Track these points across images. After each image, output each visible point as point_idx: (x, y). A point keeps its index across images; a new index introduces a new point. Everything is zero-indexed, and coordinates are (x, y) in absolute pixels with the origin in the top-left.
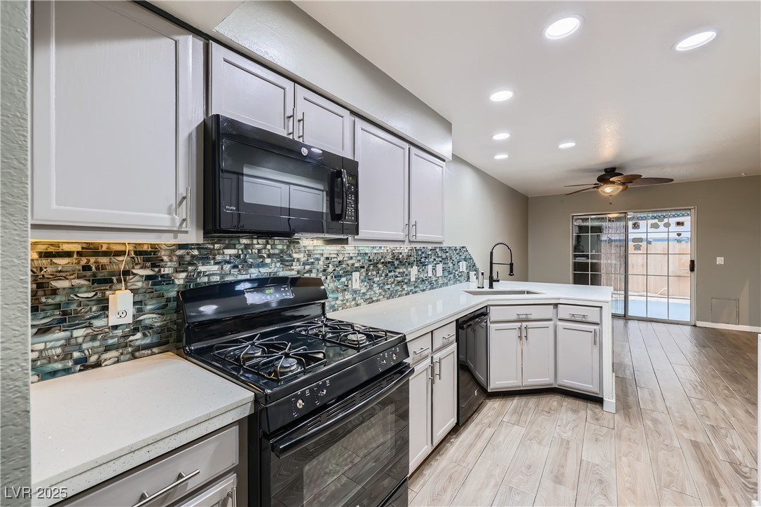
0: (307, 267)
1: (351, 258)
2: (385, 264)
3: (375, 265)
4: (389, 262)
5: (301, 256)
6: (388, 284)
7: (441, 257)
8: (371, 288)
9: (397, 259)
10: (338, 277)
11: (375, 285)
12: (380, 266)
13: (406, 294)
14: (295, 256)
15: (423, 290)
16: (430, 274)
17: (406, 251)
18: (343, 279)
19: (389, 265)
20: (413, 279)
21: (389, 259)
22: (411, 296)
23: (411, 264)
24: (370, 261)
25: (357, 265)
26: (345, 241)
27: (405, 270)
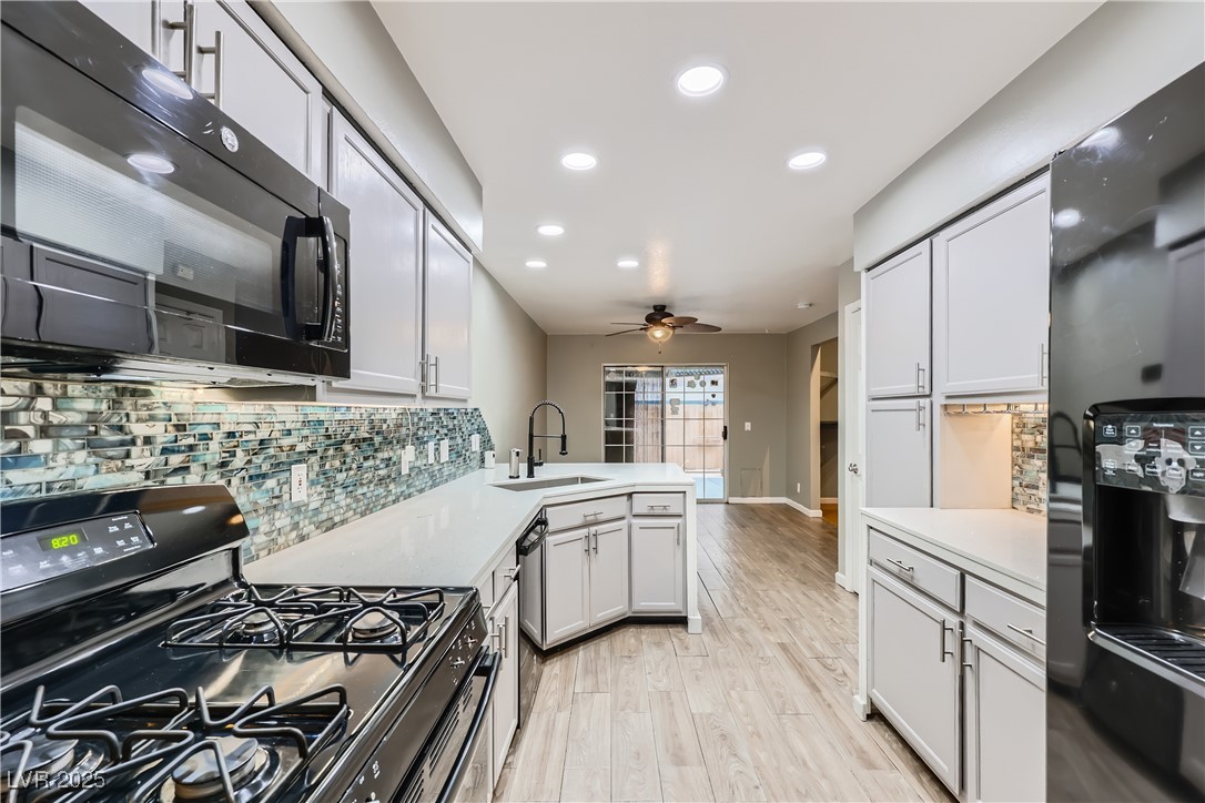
0: (176, 460)
1: (289, 433)
2: (357, 443)
3: (338, 446)
4: (364, 440)
5: (157, 430)
6: (362, 484)
7: (447, 426)
8: (330, 496)
9: (378, 433)
10: (258, 478)
11: (338, 490)
12: (347, 447)
13: (394, 502)
14: (140, 430)
15: (421, 491)
16: (431, 460)
17: (394, 416)
18: (271, 483)
19: (364, 446)
20: (405, 471)
21: (364, 432)
22: (402, 503)
23: (402, 443)
24: (329, 437)
25: (301, 447)
27: (391, 454)
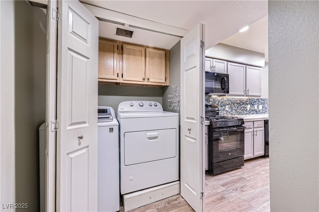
0: (213, 103)
1: (226, 101)
3: (234, 104)
4: (238, 103)
5: (212, 100)
6: (238, 110)
7: (261, 102)
8: (232, 111)
9: (242, 102)
10: (222, 106)
11: (233, 110)
12: (235, 104)
13: (245, 114)
14: (211, 100)
15: (253, 114)
16: (256, 108)
17: (245, 99)
18: (223, 107)
19: (239, 104)
20: (248, 109)
21: (238, 102)
22: (247, 115)
23: (247, 104)
24: (232, 102)
25: (227, 103)
26: (225, 95)
